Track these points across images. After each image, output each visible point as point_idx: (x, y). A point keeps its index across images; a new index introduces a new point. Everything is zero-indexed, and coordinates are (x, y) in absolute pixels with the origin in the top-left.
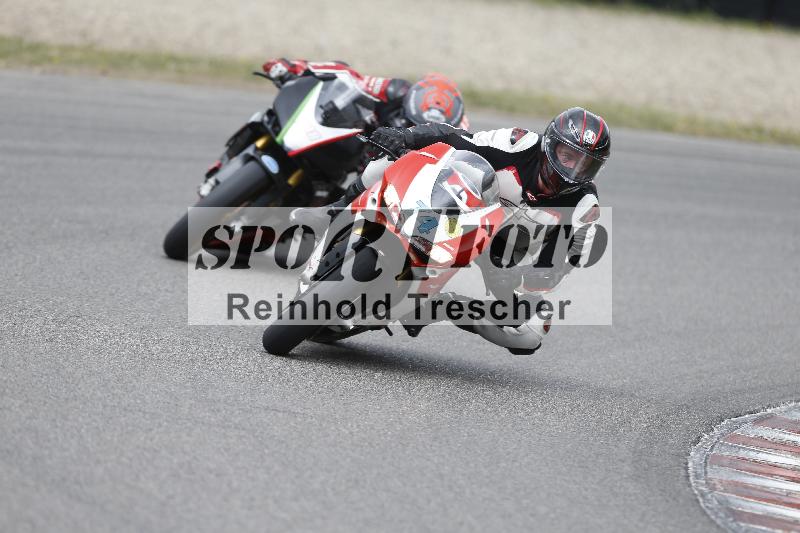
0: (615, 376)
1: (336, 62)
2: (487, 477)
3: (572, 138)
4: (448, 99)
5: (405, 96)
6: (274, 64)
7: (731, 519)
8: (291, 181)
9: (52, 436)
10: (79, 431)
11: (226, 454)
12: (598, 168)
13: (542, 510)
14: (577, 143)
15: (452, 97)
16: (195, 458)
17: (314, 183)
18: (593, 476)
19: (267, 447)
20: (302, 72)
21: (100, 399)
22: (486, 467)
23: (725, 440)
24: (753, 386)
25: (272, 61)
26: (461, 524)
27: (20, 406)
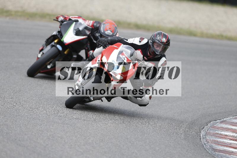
0: (179, 109)
1: (78, 16)
2: (141, 139)
3: (158, 40)
4: (113, 27)
5: (99, 26)
6: (59, 17)
7: (213, 151)
8: (66, 53)
9: (12, 127)
10: (20, 125)
11: (63, 132)
12: (167, 49)
13: (157, 148)
14: (160, 42)
15: (114, 27)
16: (54, 133)
17: (73, 53)
18: (172, 138)
19: (76, 130)
20: (68, 20)
21: (26, 116)
22: (141, 136)
23: (212, 128)
24: (220, 112)
25: (59, 16)
26: (133, 153)
27: (3, 118)
